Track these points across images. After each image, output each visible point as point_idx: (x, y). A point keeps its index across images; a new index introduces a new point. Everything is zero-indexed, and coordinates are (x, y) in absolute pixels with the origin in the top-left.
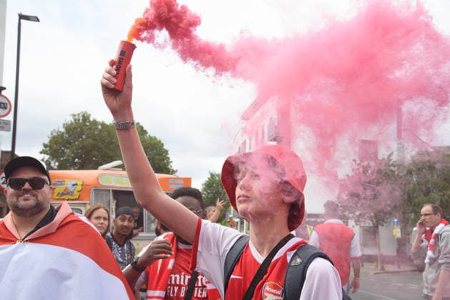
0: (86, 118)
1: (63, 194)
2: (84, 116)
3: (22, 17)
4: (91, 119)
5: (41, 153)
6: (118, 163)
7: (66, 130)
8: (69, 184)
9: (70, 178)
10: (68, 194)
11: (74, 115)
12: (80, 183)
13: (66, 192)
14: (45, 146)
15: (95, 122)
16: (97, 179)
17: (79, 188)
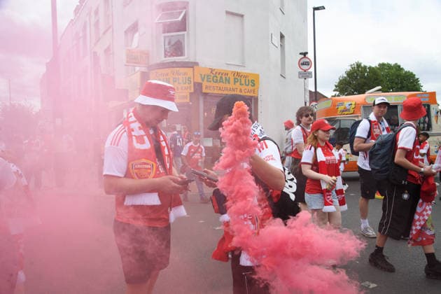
0: (359, 65)
1: (343, 111)
2: (357, 65)
3: (315, 9)
4: (362, 65)
5: (334, 91)
6: (379, 87)
7: (347, 75)
8: (346, 104)
9: (347, 101)
10: (346, 111)
11: (351, 65)
12: (354, 103)
13: (346, 110)
14: (336, 86)
15: (365, 67)
16: (365, 99)
17: (353, 106)
